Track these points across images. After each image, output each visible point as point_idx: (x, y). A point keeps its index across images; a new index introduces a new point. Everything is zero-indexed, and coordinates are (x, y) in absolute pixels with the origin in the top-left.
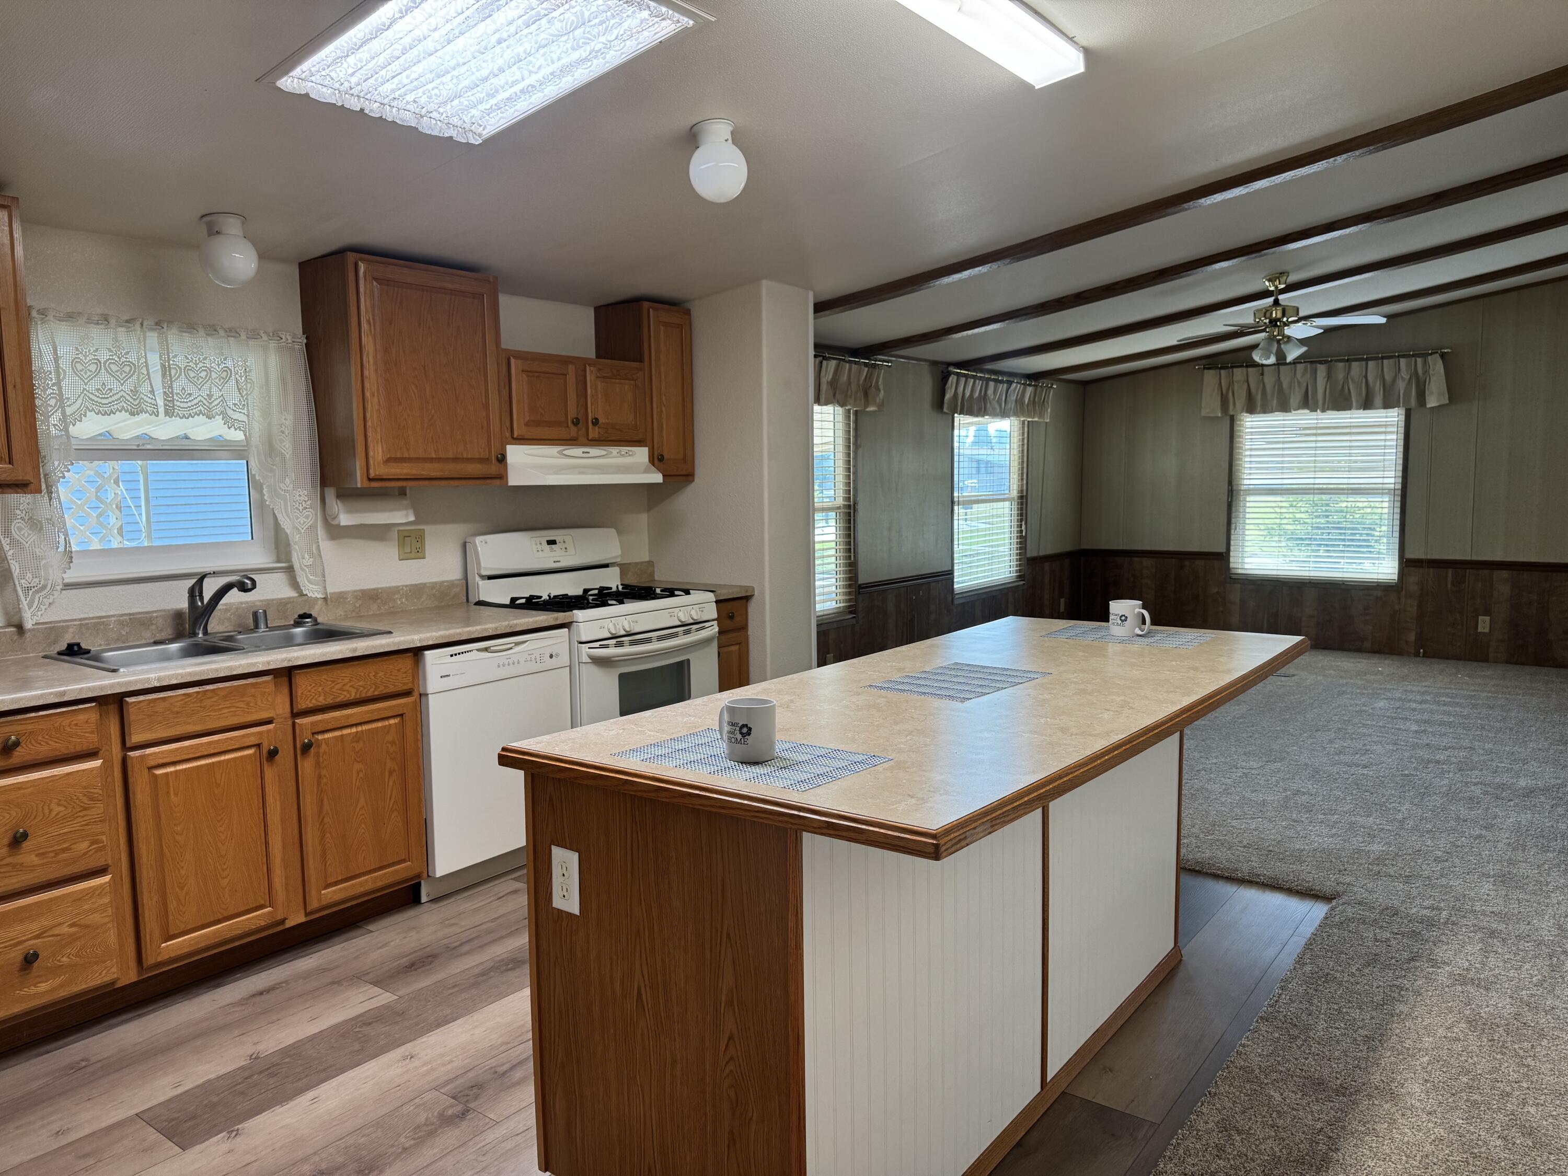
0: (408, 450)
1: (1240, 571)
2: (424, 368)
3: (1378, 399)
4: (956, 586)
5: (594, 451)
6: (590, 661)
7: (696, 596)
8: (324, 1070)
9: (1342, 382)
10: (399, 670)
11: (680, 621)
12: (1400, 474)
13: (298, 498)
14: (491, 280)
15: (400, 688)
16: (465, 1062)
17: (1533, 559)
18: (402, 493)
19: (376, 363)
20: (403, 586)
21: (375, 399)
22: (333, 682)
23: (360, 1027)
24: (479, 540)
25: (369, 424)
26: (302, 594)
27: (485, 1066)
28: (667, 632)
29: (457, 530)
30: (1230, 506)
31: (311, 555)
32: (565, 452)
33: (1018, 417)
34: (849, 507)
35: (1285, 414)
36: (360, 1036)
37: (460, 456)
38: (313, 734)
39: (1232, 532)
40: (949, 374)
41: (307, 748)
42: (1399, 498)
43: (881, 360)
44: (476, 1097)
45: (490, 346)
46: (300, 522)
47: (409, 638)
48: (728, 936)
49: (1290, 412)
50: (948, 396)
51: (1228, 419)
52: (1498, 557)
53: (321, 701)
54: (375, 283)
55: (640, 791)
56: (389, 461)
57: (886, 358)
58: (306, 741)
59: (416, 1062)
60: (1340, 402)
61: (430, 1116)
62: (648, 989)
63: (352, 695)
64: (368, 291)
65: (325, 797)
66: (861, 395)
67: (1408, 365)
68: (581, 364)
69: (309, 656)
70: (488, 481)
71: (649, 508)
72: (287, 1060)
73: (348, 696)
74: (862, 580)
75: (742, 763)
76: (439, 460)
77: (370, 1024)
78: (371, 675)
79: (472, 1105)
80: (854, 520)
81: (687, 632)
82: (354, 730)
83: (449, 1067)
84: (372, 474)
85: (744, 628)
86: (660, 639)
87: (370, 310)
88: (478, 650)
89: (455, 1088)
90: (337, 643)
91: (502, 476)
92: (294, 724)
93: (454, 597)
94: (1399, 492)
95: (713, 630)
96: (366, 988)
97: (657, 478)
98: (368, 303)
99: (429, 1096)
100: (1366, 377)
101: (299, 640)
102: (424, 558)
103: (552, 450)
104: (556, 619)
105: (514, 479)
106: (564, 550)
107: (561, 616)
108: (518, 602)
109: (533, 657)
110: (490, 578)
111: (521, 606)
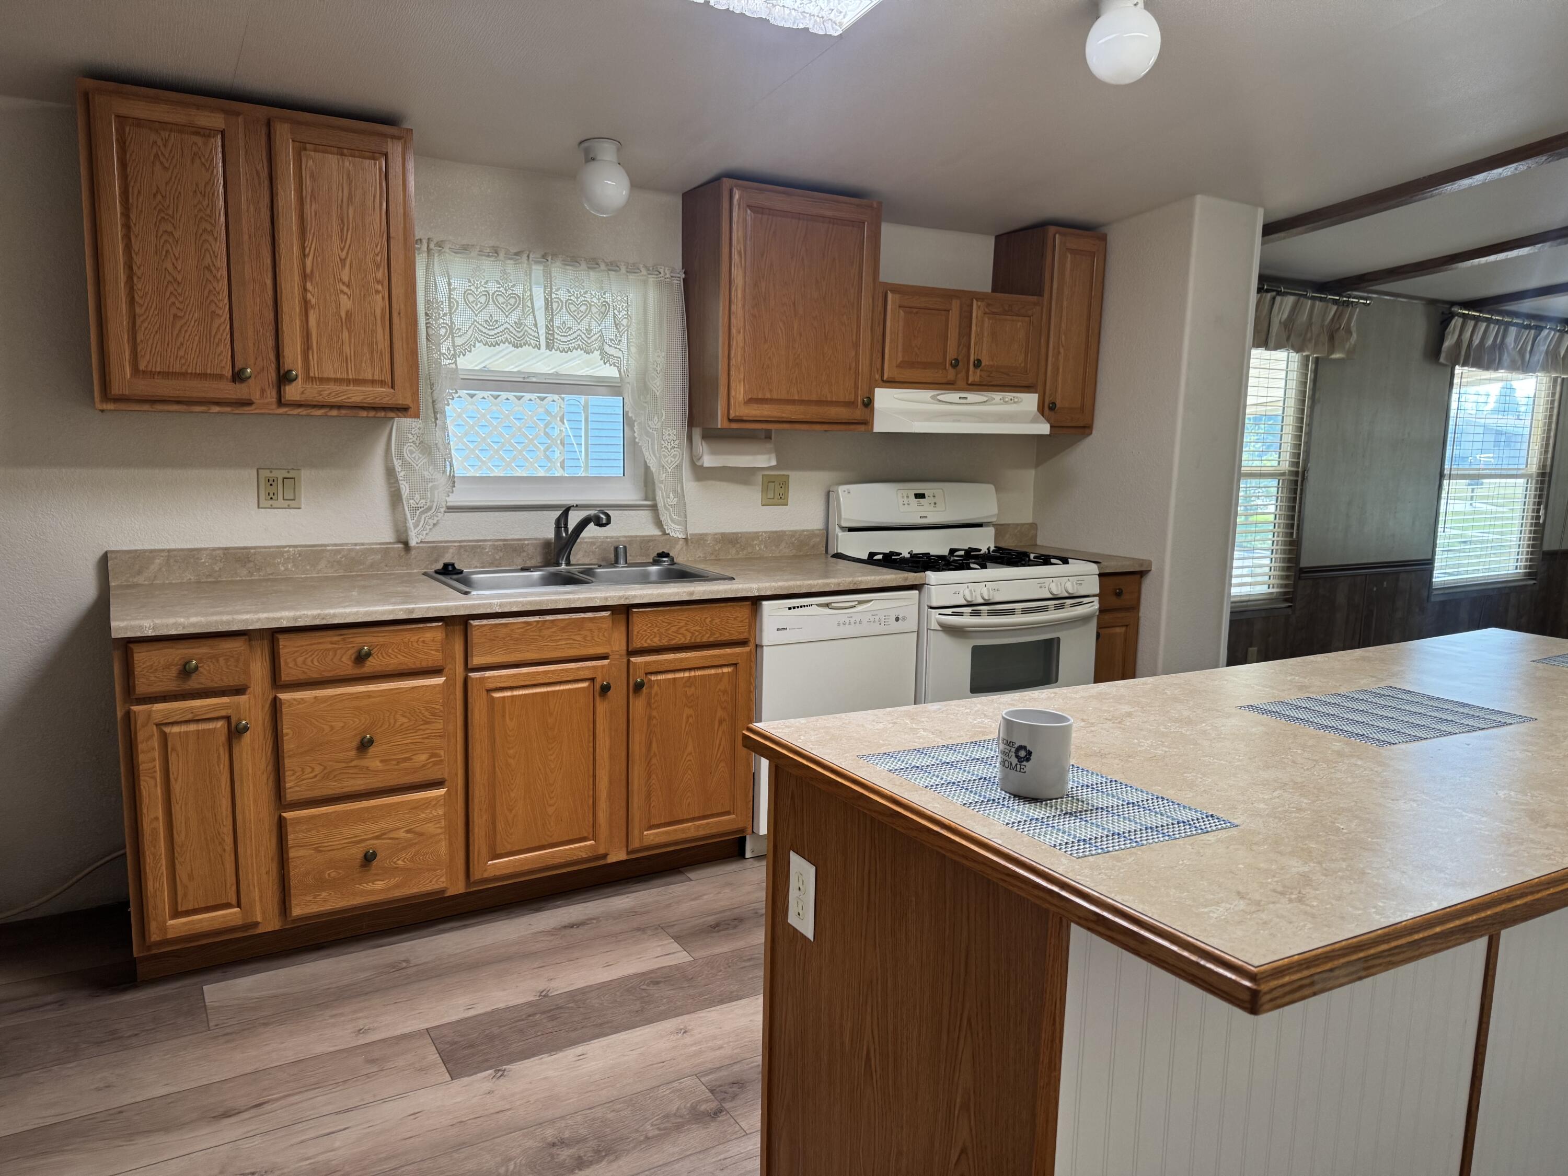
0: (771, 391)
2: (794, 304)
4: (1434, 580)
5: (972, 397)
6: (940, 629)
7: (1075, 567)
8: (601, 1024)
10: (735, 619)
11: (1051, 593)
13: (667, 437)
14: (875, 205)
15: (736, 636)
16: (735, 1051)
18: (768, 436)
19: (744, 297)
20: (763, 532)
21: (741, 337)
22: (669, 624)
23: (648, 985)
24: (842, 489)
25: (733, 362)
26: (665, 533)
27: (752, 1062)
28: (1035, 605)
29: (823, 477)
31: (676, 495)
32: (939, 397)
33: (1548, 372)
34: (1297, 473)
36: (644, 994)
37: (824, 399)
38: (646, 674)
40: (1452, 315)
41: (639, 687)
43: (1356, 297)
44: (734, 1097)
45: (866, 278)
46: (667, 461)
47: (747, 586)
48: (969, 1021)
50: (1448, 343)
53: (656, 642)
54: (749, 211)
55: (872, 811)
56: (750, 401)
57: (1365, 295)
58: (639, 680)
59: (688, 1039)
61: (682, 1106)
62: (878, 1057)
63: (687, 639)
64: (741, 220)
65: (654, 739)
66: (1325, 338)
68: (967, 298)
69: (645, 596)
70: (852, 427)
71: (1038, 464)
72: (570, 1005)
73: (683, 639)
74: (1304, 563)
76: (801, 402)
77: (658, 983)
78: (708, 620)
79: (727, 1105)
80: (1302, 490)
81: (1060, 607)
82: (687, 674)
83: (718, 1053)
84: (732, 415)
85: (1135, 607)
86: (1025, 611)
87: (741, 240)
88: (818, 605)
89: (716, 1080)
90: (677, 585)
91: (867, 422)
92: (629, 661)
93: (813, 546)
95: (1093, 606)
96: (666, 942)
97: (1044, 428)
98: (740, 233)
99: (688, 1082)
101: (653, 578)
102: (787, 505)
103: (925, 395)
104: (906, 579)
105: (881, 425)
106: (933, 505)
107: (911, 577)
108: (876, 557)
109: (877, 618)
110: (851, 530)
111: (878, 563)
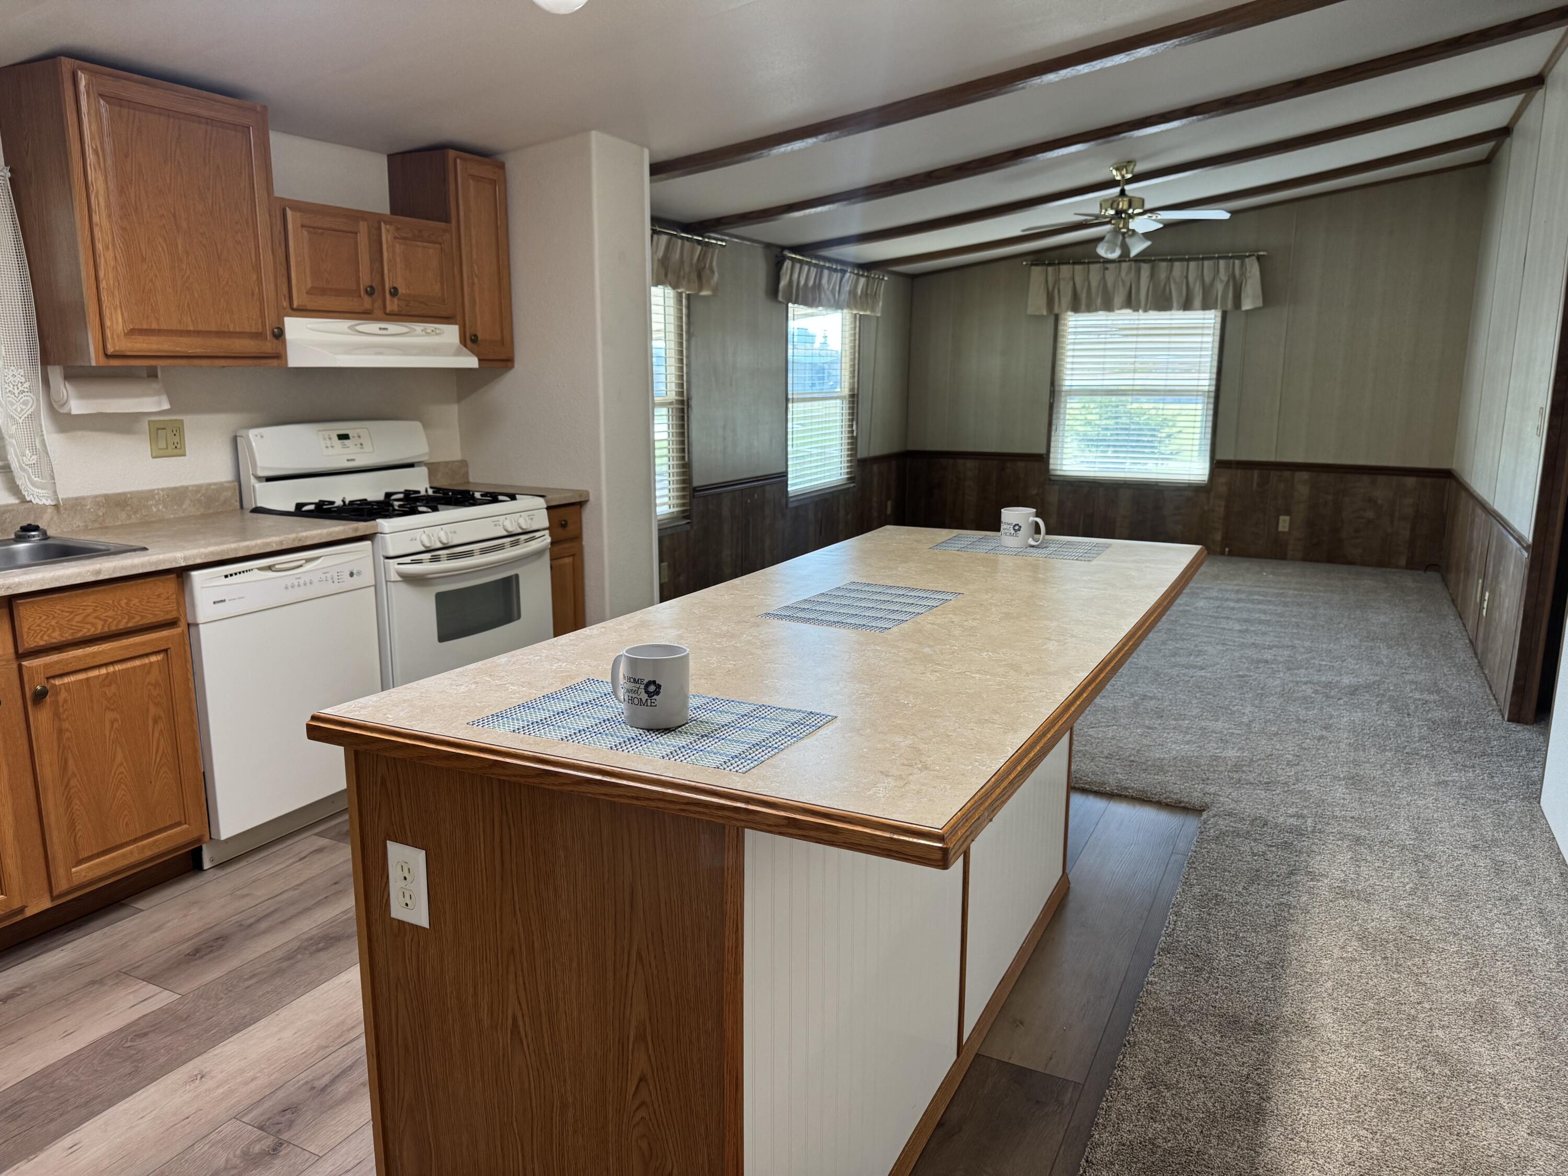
0: (158, 319)
1: (1059, 473)
2: (175, 216)
3: (1198, 301)
4: (789, 489)
5: (393, 328)
6: (400, 579)
7: (524, 502)
8: (87, 1103)
9: (1163, 284)
10: (159, 596)
11: (506, 531)
12: (1214, 376)
13: (12, 379)
14: (259, 109)
15: (162, 617)
16: (273, 1077)
17: (1330, 461)
18: (152, 374)
19: (108, 206)
20: (158, 489)
21: (110, 254)
22: (71, 613)
23: (132, 1040)
24: (253, 433)
25: (103, 285)
26: (24, 501)
27: (298, 1082)
28: (491, 544)
29: (225, 421)
30: (1051, 407)
31: (34, 451)
32: (359, 328)
33: (851, 309)
34: (682, 402)
35: (1108, 313)
36: (133, 1052)
37: (226, 330)
38: (48, 678)
39: (1053, 433)
40: (784, 258)
41: (40, 697)
42: (1212, 400)
43: (714, 239)
44: (290, 1125)
45: (260, 193)
46: (16, 410)
47: (169, 555)
48: (639, 955)
49: (1113, 311)
50: (783, 283)
51: (1052, 319)
52: (1300, 459)
53: (56, 637)
54: (102, 102)
55: (514, 776)
56: (132, 332)
57: (719, 236)
58: (39, 688)
59: (209, 1083)
60: (1162, 303)
61: (231, 1156)
62: (527, 1019)
63: (99, 628)
64: (92, 112)
65: (70, 755)
66: (694, 276)
67: (1227, 267)
68: (375, 220)
69: (35, 582)
70: (263, 361)
71: (460, 399)
72: (33, 1094)
73: (93, 629)
74: (696, 483)
75: (648, 730)
76: (198, 333)
77: (145, 1034)
78: (123, 602)
79: (285, 1136)
80: (688, 417)
81: (515, 544)
82: (103, 671)
83: (252, 1086)
84: (110, 350)
85: (577, 538)
86: (484, 551)
87: (97, 137)
88: (260, 569)
89: (262, 1114)
90: (73, 563)
91: (280, 355)
92: (20, 667)
93: (225, 502)
94: (1212, 394)
95: (545, 540)
96: (137, 987)
97: (472, 362)
98: (94, 127)
99: (228, 1128)
100: (1187, 277)
101: (23, 560)
102: (184, 455)
103: (342, 325)
104: (356, 530)
105: (295, 359)
106: (359, 446)
107: (362, 527)
108: (305, 508)
109: (329, 575)
110: (269, 479)
111: (309, 514)
